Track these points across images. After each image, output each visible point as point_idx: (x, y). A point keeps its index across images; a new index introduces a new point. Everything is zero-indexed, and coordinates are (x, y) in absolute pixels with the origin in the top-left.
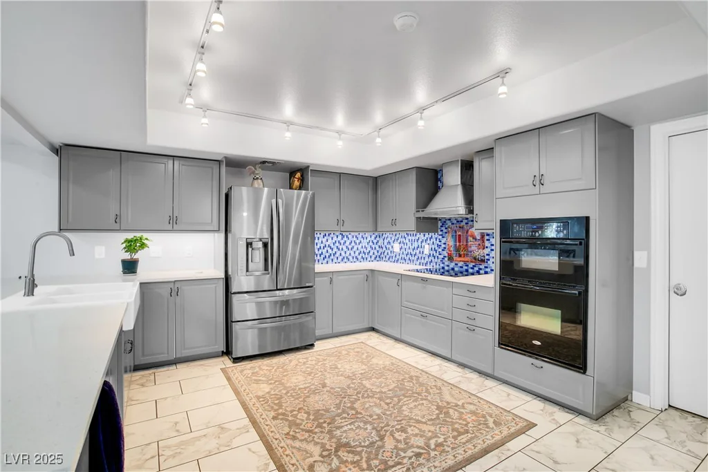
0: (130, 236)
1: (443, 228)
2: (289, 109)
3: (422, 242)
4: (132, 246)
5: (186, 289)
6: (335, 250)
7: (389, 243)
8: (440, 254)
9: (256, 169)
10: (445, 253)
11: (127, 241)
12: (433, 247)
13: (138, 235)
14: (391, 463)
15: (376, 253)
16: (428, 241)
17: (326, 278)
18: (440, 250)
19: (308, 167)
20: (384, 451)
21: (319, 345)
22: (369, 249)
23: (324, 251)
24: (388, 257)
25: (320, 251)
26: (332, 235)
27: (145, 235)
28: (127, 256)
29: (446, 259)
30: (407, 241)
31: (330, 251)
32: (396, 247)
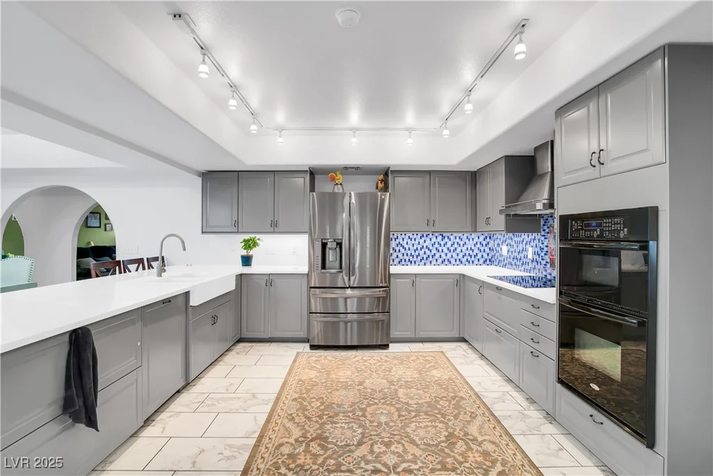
0: (247, 237)
1: (545, 228)
2: (354, 116)
3: (526, 244)
4: (249, 244)
5: (277, 281)
6: (434, 251)
7: (498, 244)
8: (542, 259)
9: (336, 175)
10: (547, 258)
11: (245, 241)
12: (536, 250)
13: (253, 236)
14: (343, 468)
15: (485, 255)
16: (532, 243)
17: (408, 280)
18: (543, 254)
19: (389, 168)
20: (349, 456)
21: (393, 347)
22: (476, 251)
23: (422, 253)
24: (497, 261)
25: (417, 252)
26: (430, 236)
27: (258, 236)
28: (244, 253)
29: (548, 265)
30: (514, 243)
31: (428, 252)
32: (505, 249)
